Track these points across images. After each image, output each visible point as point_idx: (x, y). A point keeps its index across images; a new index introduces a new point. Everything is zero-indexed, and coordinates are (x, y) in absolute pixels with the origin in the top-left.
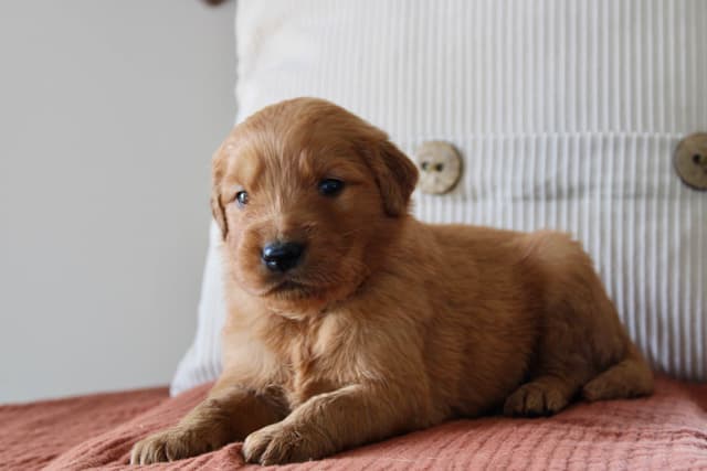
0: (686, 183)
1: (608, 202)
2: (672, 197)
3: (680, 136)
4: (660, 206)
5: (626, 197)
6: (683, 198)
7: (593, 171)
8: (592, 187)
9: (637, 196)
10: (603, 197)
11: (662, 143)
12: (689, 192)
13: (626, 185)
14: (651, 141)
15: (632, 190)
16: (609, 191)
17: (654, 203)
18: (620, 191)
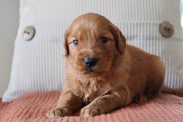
0: (163, 36)
1: (141, 41)
2: (159, 39)
3: (161, 22)
4: (156, 42)
5: (146, 39)
6: (162, 40)
7: (137, 32)
8: (137, 36)
9: (150, 39)
10: (140, 39)
11: (156, 24)
12: (164, 38)
13: (147, 36)
14: (153, 24)
15: (148, 37)
16: (142, 38)
17: (154, 41)
18: (145, 38)
